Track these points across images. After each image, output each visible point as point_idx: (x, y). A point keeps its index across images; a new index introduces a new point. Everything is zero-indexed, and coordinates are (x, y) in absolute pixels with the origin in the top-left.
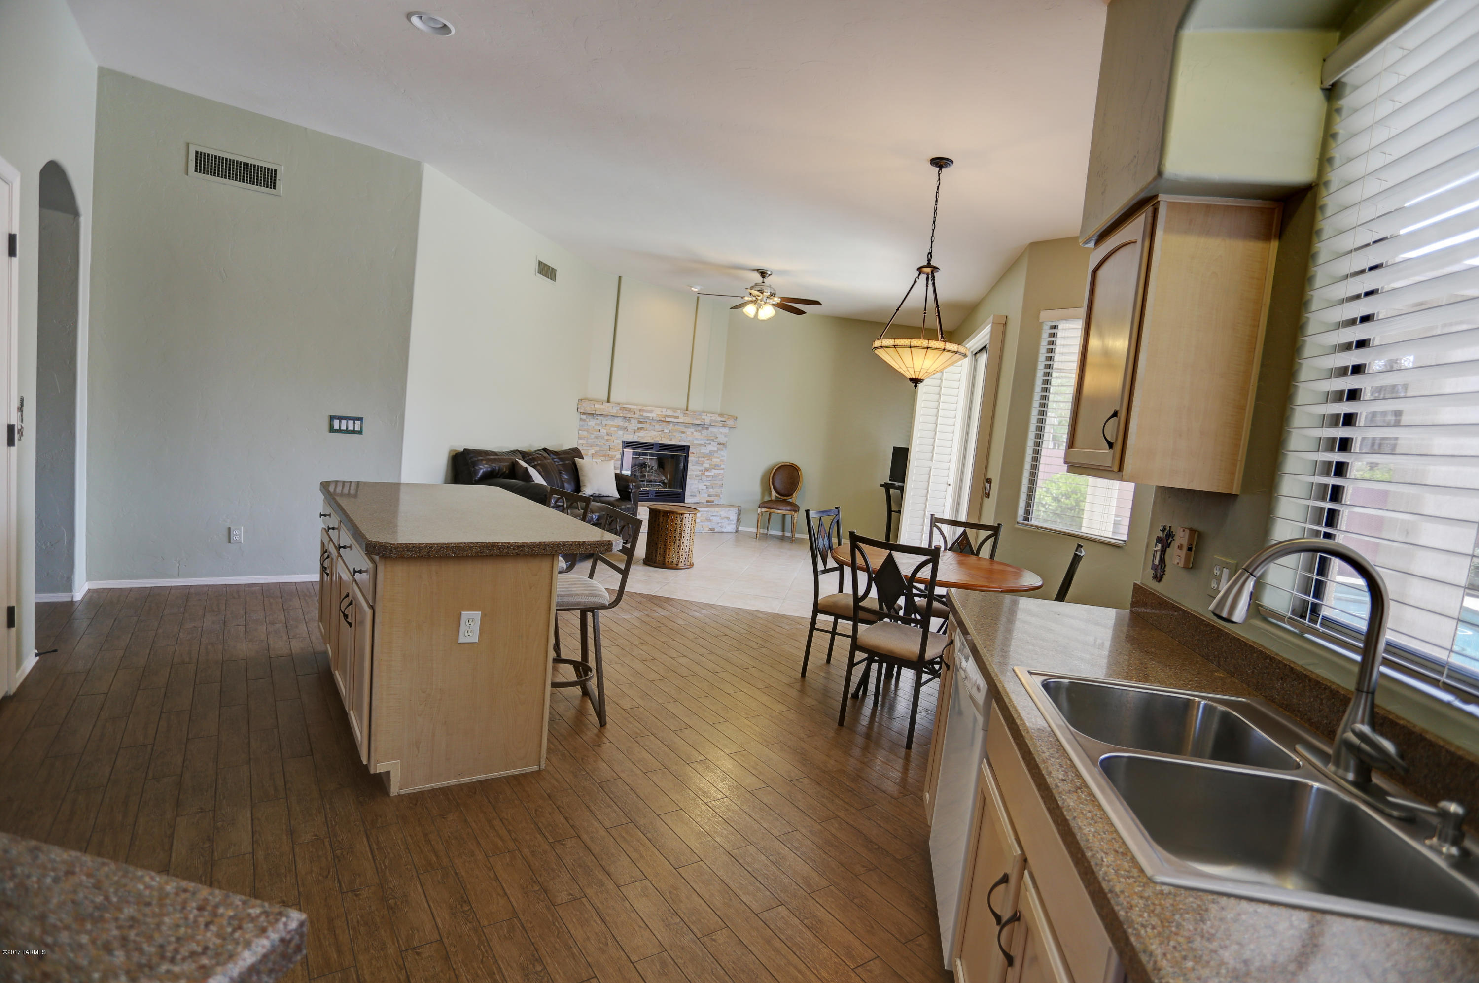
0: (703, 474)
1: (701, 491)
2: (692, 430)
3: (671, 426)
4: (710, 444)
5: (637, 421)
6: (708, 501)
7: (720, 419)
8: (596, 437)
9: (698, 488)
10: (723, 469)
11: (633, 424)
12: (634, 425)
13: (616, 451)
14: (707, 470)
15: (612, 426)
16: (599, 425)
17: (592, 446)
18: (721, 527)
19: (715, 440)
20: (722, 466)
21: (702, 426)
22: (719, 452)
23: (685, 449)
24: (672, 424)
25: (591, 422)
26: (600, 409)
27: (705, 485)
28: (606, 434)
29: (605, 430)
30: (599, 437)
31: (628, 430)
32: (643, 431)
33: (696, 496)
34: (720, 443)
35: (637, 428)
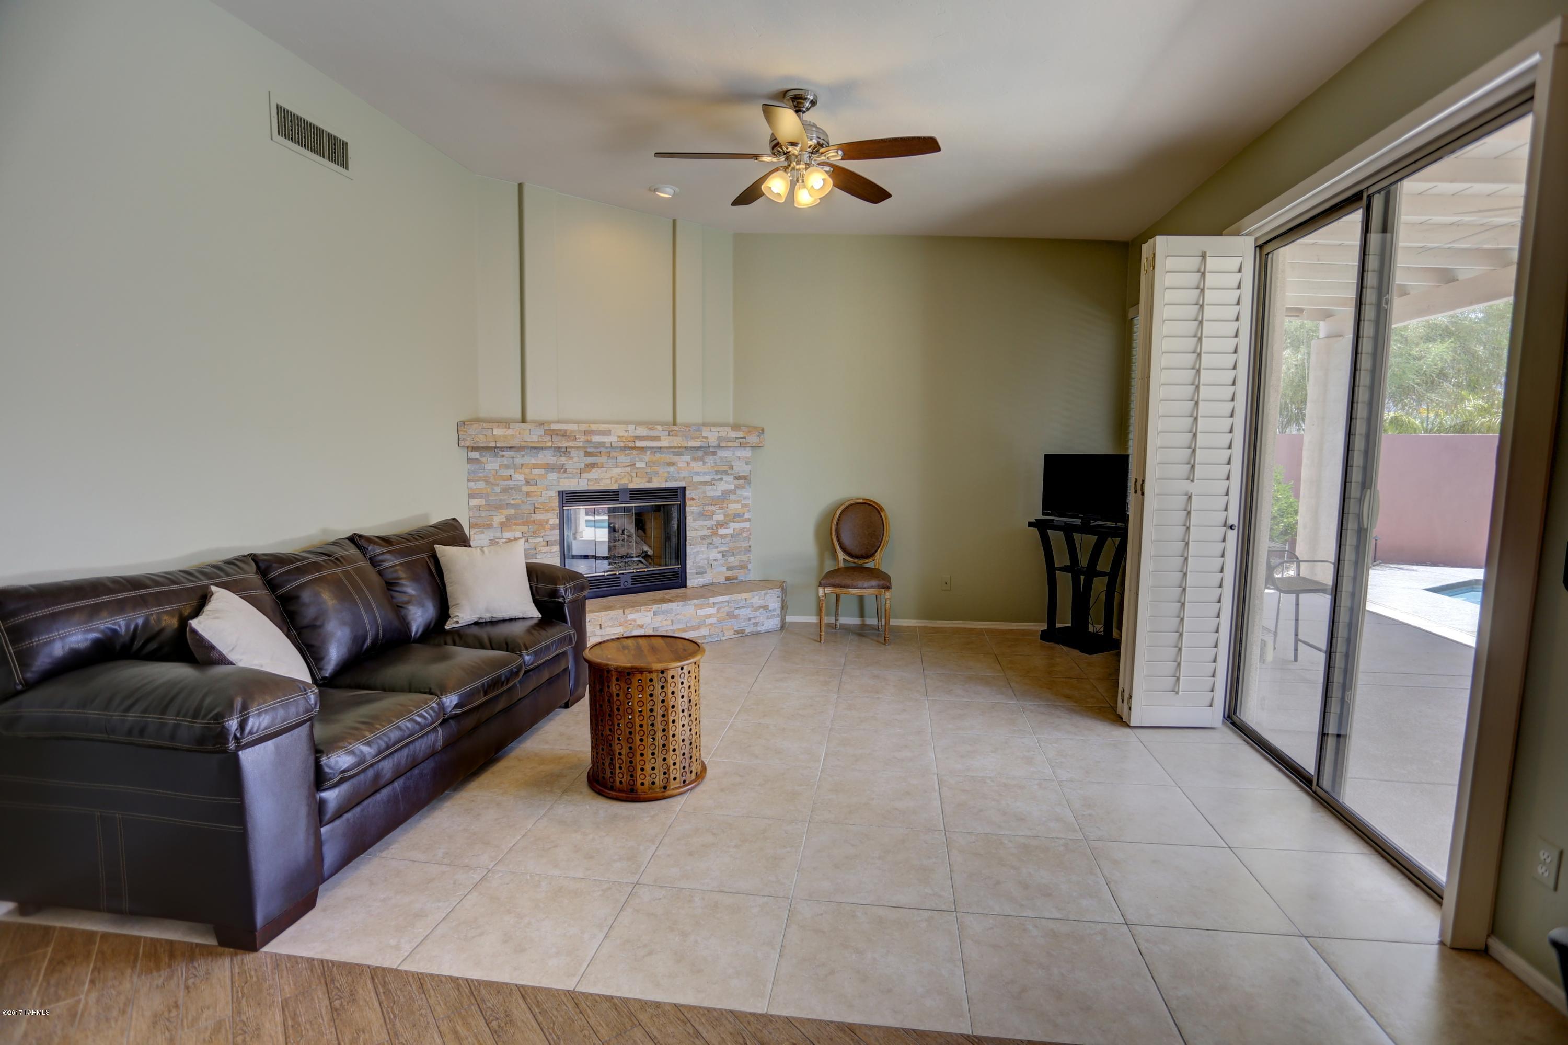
0: (715, 533)
1: (714, 563)
2: (688, 458)
3: (648, 456)
4: (721, 479)
5: (582, 453)
6: (727, 579)
7: (733, 434)
8: (505, 490)
9: (708, 559)
10: (749, 520)
11: (575, 459)
12: (577, 460)
13: (547, 511)
14: (720, 525)
15: (536, 466)
16: (507, 467)
17: (498, 507)
18: (756, 624)
19: (729, 472)
20: (747, 516)
21: (706, 451)
22: (738, 492)
23: (678, 494)
24: (648, 453)
25: (492, 464)
26: (505, 436)
27: (720, 552)
28: (524, 482)
29: (523, 475)
30: (511, 489)
31: (566, 469)
32: (596, 469)
33: (705, 573)
34: (739, 476)
35: (583, 466)
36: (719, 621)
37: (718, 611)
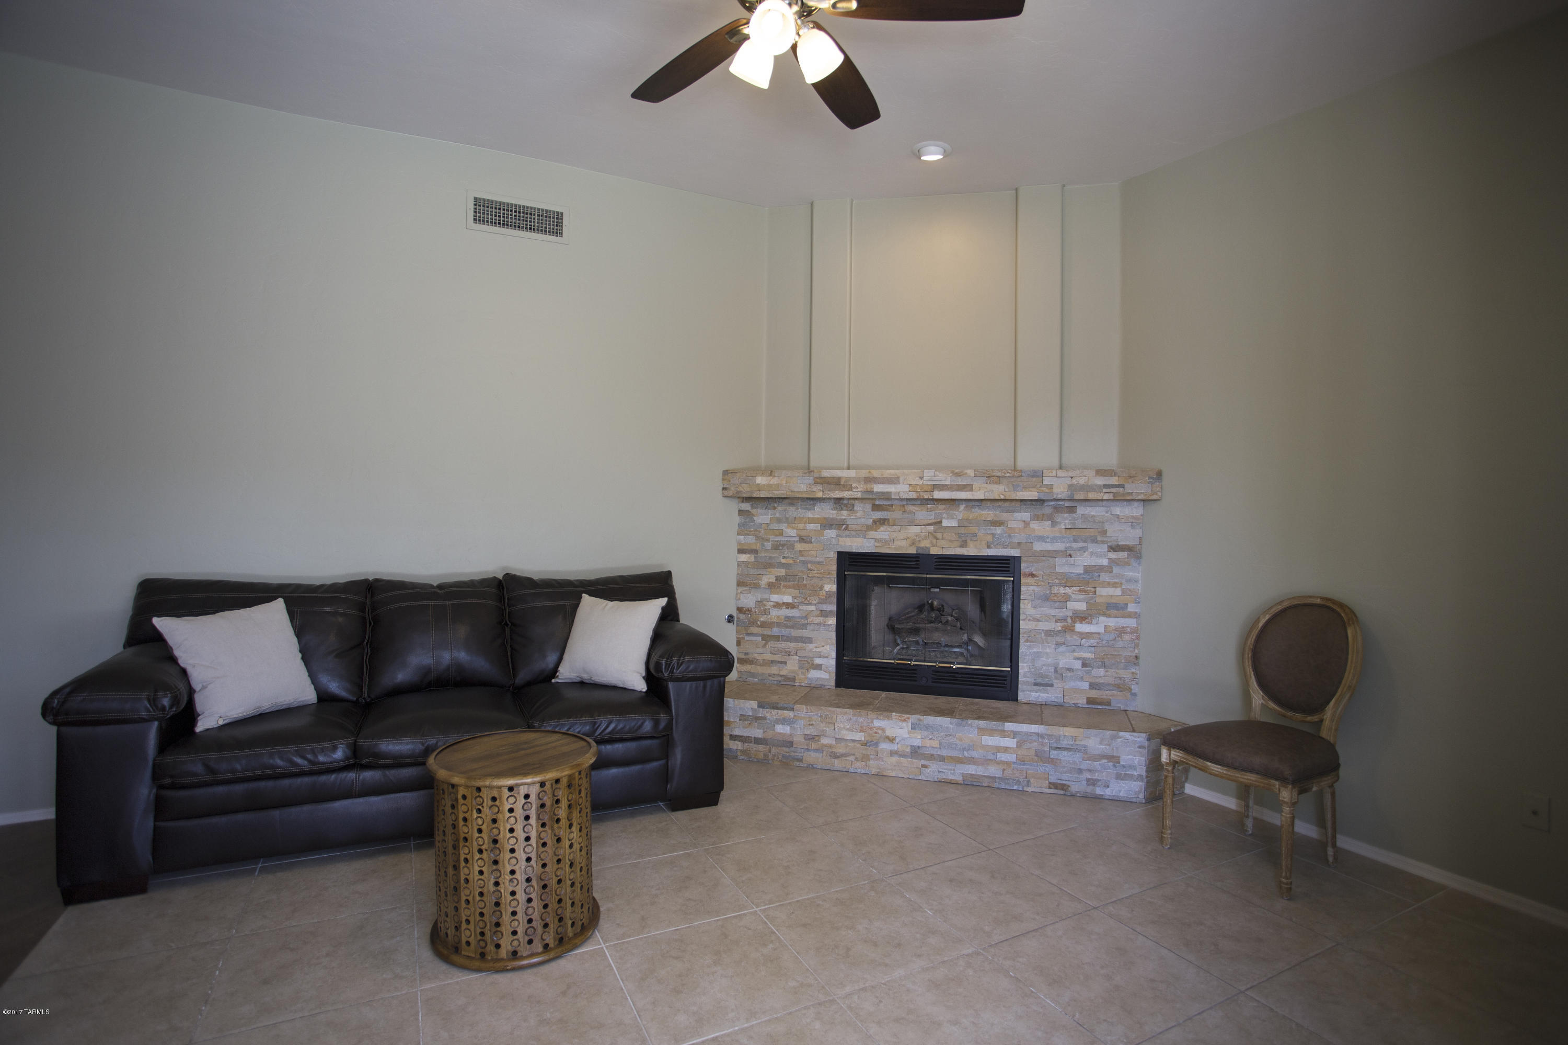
0: (1069, 629)
1: (1068, 675)
2: (1026, 516)
3: (961, 512)
4: (1084, 549)
5: (868, 506)
6: (1090, 701)
7: (1102, 482)
8: (776, 547)
9: (1057, 666)
10: (1136, 615)
11: (859, 514)
13: (821, 575)
14: (1081, 617)
15: (812, 521)
16: (779, 521)
17: (768, 565)
18: (1092, 782)
19: (1099, 538)
20: (1132, 608)
21: (1054, 506)
22: (1116, 570)
23: (1011, 566)
24: (962, 507)
25: (762, 517)
26: (770, 486)
27: (1078, 659)
28: (797, 539)
29: (795, 531)
30: (783, 545)
31: (848, 525)
32: (885, 527)
33: (1052, 685)
34: (1118, 546)
35: (870, 522)
36: (1021, 761)
37: (1019, 745)
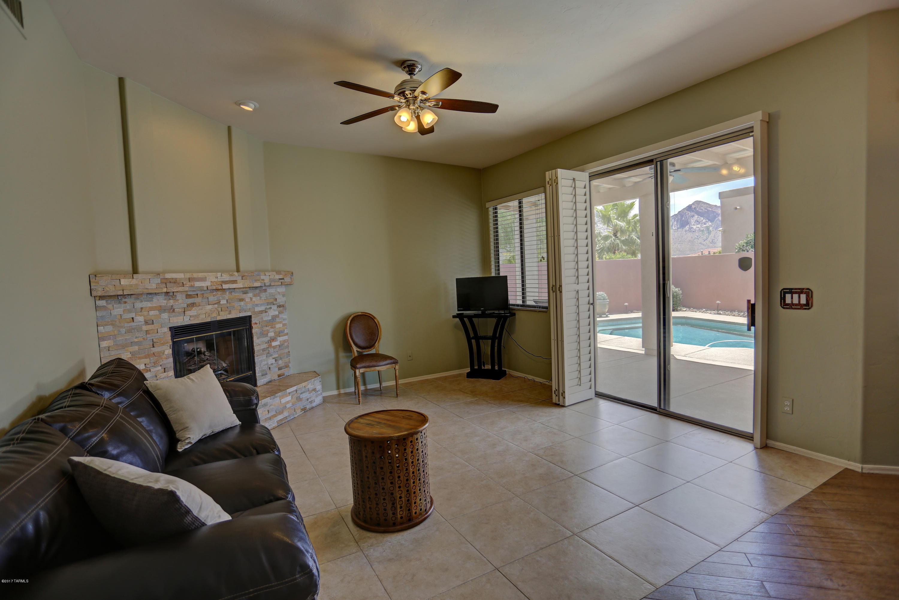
0: (270, 346)
1: (271, 367)
2: (251, 295)
3: (227, 295)
4: (271, 308)
5: (184, 296)
6: (279, 376)
7: (278, 277)
8: (129, 331)
9: (267, 364)
10: (287, 334)
11: (180, 301)
12: (181, 302)
13: (163, 344)
14: (273, 339)
15: (152, 309)
16: (130, 311)
19: (275, 303)
20: (286, 331)
21: (261, 289)
22: (280, 316)
23: (246, 321)
24: (228, 293)
25: (118, 310)
26: (131, 286)
27: (274, 358)
28: (144, 323)
29: (142, 317)
30: (134, 329)
31: (174, 309)
32: (195, 307)
33: (267, 374)
34: (280, 305)
35: (185, 306)
36: (293, 405)
37: (292, 398)
